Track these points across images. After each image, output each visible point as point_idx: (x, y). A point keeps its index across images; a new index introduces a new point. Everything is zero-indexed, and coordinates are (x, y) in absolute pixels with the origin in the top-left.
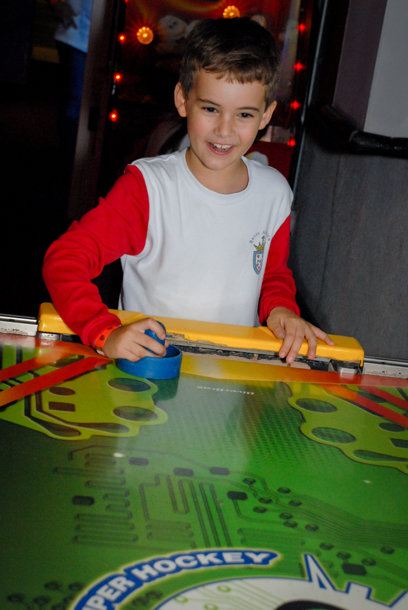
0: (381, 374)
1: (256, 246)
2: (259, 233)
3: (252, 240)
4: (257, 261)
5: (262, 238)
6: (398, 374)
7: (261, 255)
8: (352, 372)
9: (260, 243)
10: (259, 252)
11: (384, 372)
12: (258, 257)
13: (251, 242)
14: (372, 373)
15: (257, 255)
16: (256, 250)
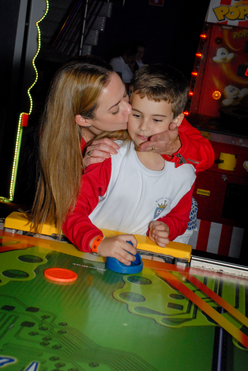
0: (201, 268)
1: (159, 205)
2: (163, 198)
3: (157, 200)
4: (157, 214)
5: (165, 201)
6: (211, 269)
7: (161, 211)
8: (184, 265)
9: (162, 204)
10: (160, 209)
11: (203, 267)
12: (159, 211)
13: (157, 201)
14: (196, 267)
15: (158, 210)
16: (158, 207)
